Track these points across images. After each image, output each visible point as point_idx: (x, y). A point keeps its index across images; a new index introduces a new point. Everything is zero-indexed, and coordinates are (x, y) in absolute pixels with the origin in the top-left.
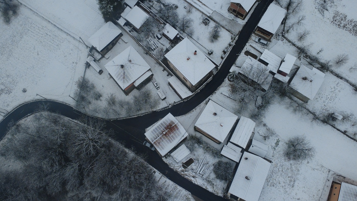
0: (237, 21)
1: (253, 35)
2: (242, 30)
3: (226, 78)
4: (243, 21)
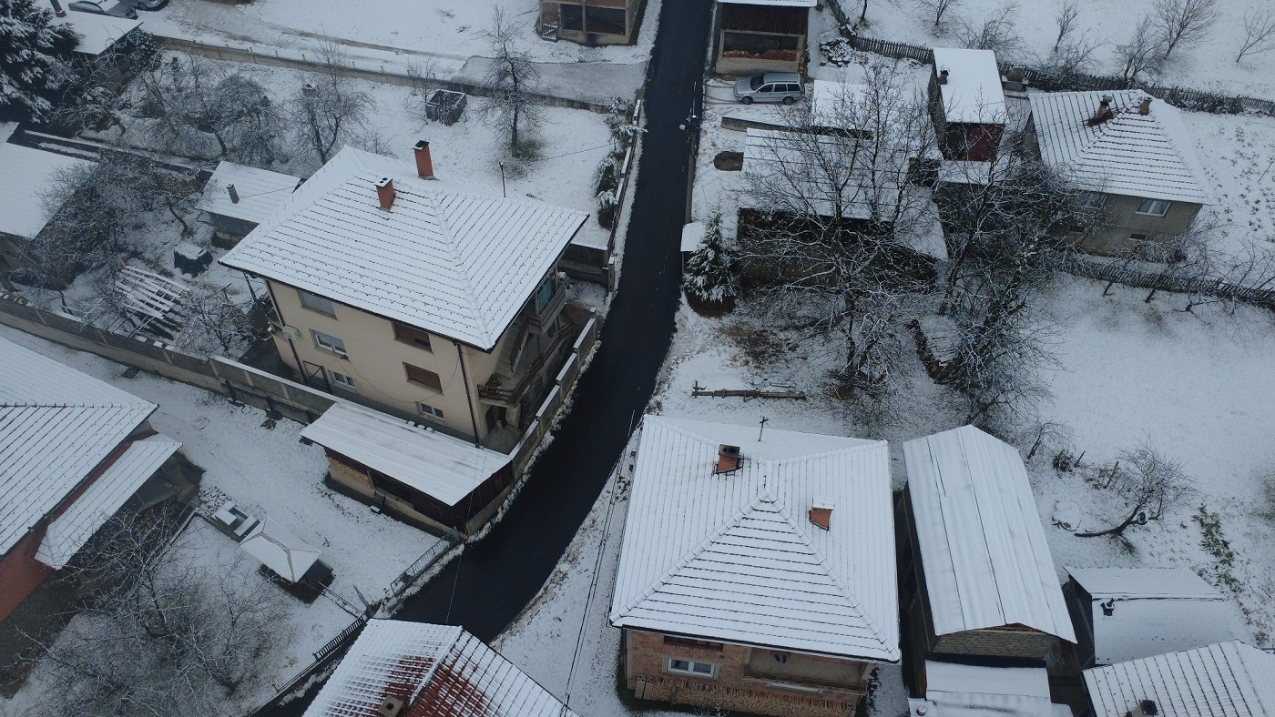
0: (604, 60)
1: (715, 84)
2: (646, 84)
3: (679, 309)
4: (633, 50)
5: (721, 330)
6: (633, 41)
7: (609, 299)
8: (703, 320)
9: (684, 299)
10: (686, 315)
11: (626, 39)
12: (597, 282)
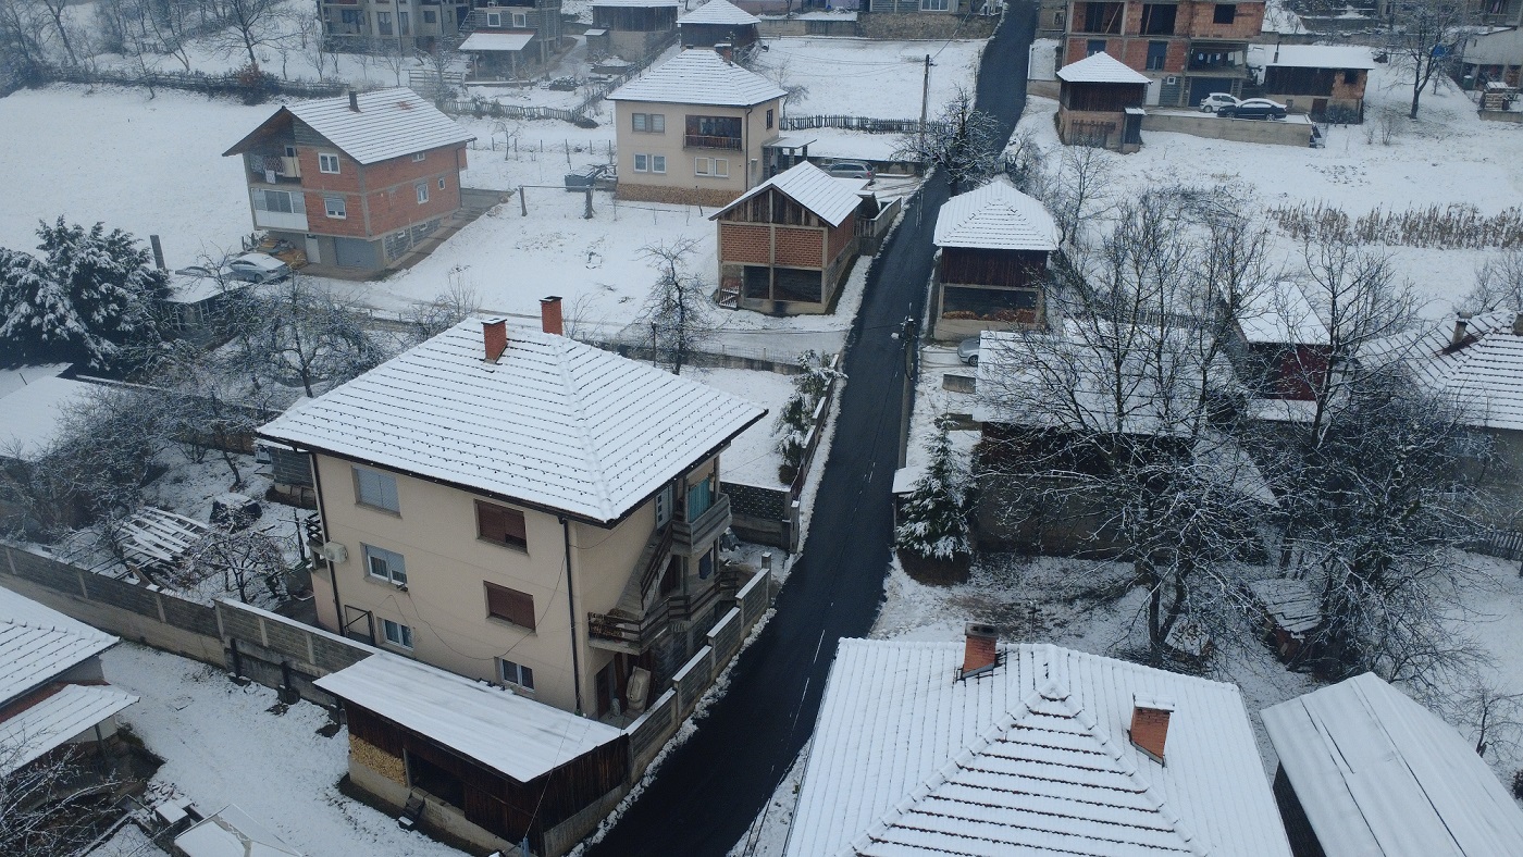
0: (794, 328)
1: (933, 350)
2: (847, 346)
3: (889, 574)
4: (830, 319)
5: (952, 602)
6: (831, 309)
7: (791, 561)
8: (924, 588)
9: (896, 562)
10: (898, 580)
11: (822, 306)
12: (773, 545)
